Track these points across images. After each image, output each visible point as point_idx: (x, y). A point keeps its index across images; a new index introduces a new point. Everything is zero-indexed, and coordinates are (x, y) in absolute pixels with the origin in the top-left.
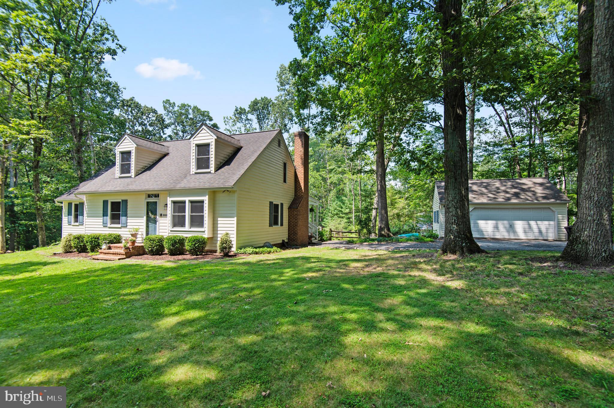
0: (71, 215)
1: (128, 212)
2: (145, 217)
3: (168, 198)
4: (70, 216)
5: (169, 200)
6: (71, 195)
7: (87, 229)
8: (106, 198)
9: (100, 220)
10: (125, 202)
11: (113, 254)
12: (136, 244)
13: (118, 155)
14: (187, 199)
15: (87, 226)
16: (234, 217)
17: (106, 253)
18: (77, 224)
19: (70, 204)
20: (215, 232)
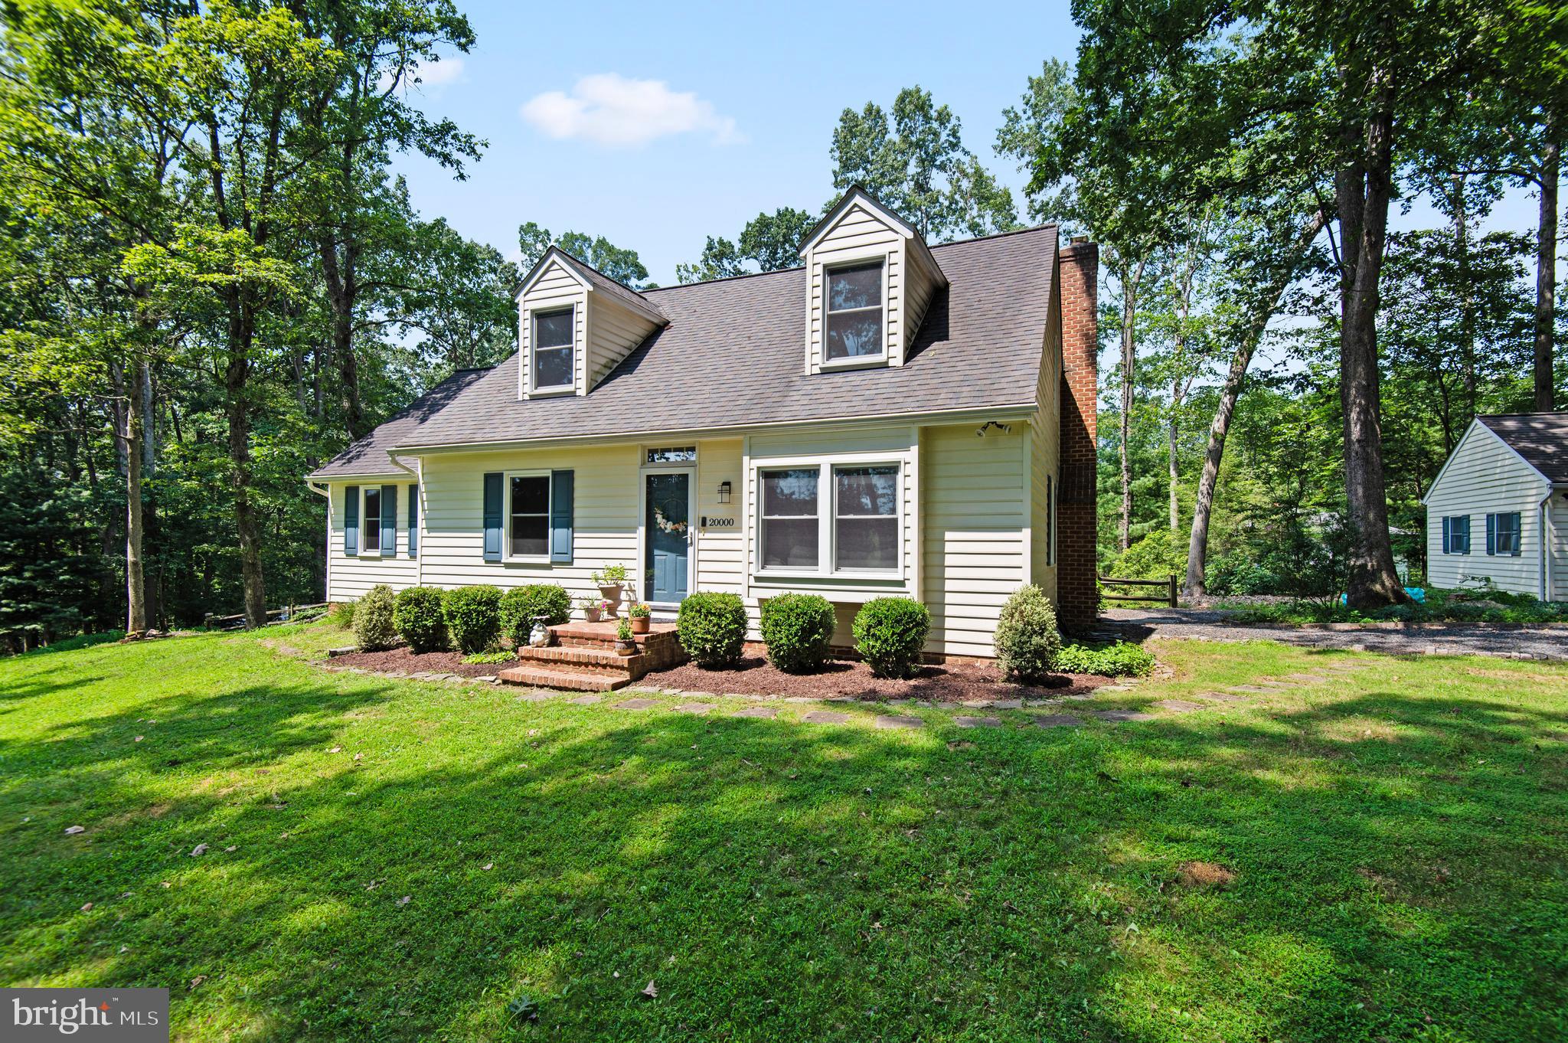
0: (356, 526)
1: (577, 513)
2: (642, 531)
3: (746, 459)
4: (351, 530)
5: (751, 467)
6: (354, 463)
7: (425, 569)
8: (493, 467)
9: (475, 541)
10: (565, 478)
11: (578, 664)
12: (654, 628)
13: (528, 324)
14: (825, 462)
15: (425, 560)
16: (1018, 529)
17: (547, 661)
18: (376, 553)
19: (351, 492)
20: (934, 585)
